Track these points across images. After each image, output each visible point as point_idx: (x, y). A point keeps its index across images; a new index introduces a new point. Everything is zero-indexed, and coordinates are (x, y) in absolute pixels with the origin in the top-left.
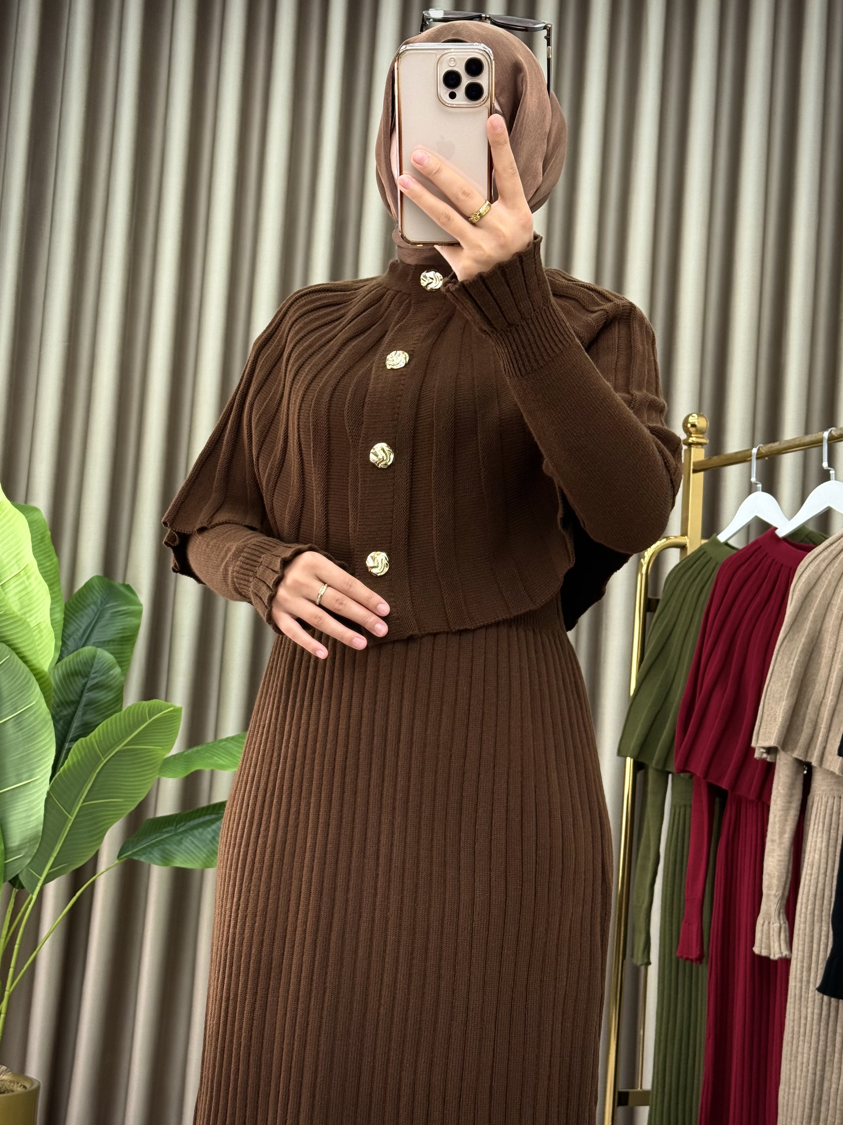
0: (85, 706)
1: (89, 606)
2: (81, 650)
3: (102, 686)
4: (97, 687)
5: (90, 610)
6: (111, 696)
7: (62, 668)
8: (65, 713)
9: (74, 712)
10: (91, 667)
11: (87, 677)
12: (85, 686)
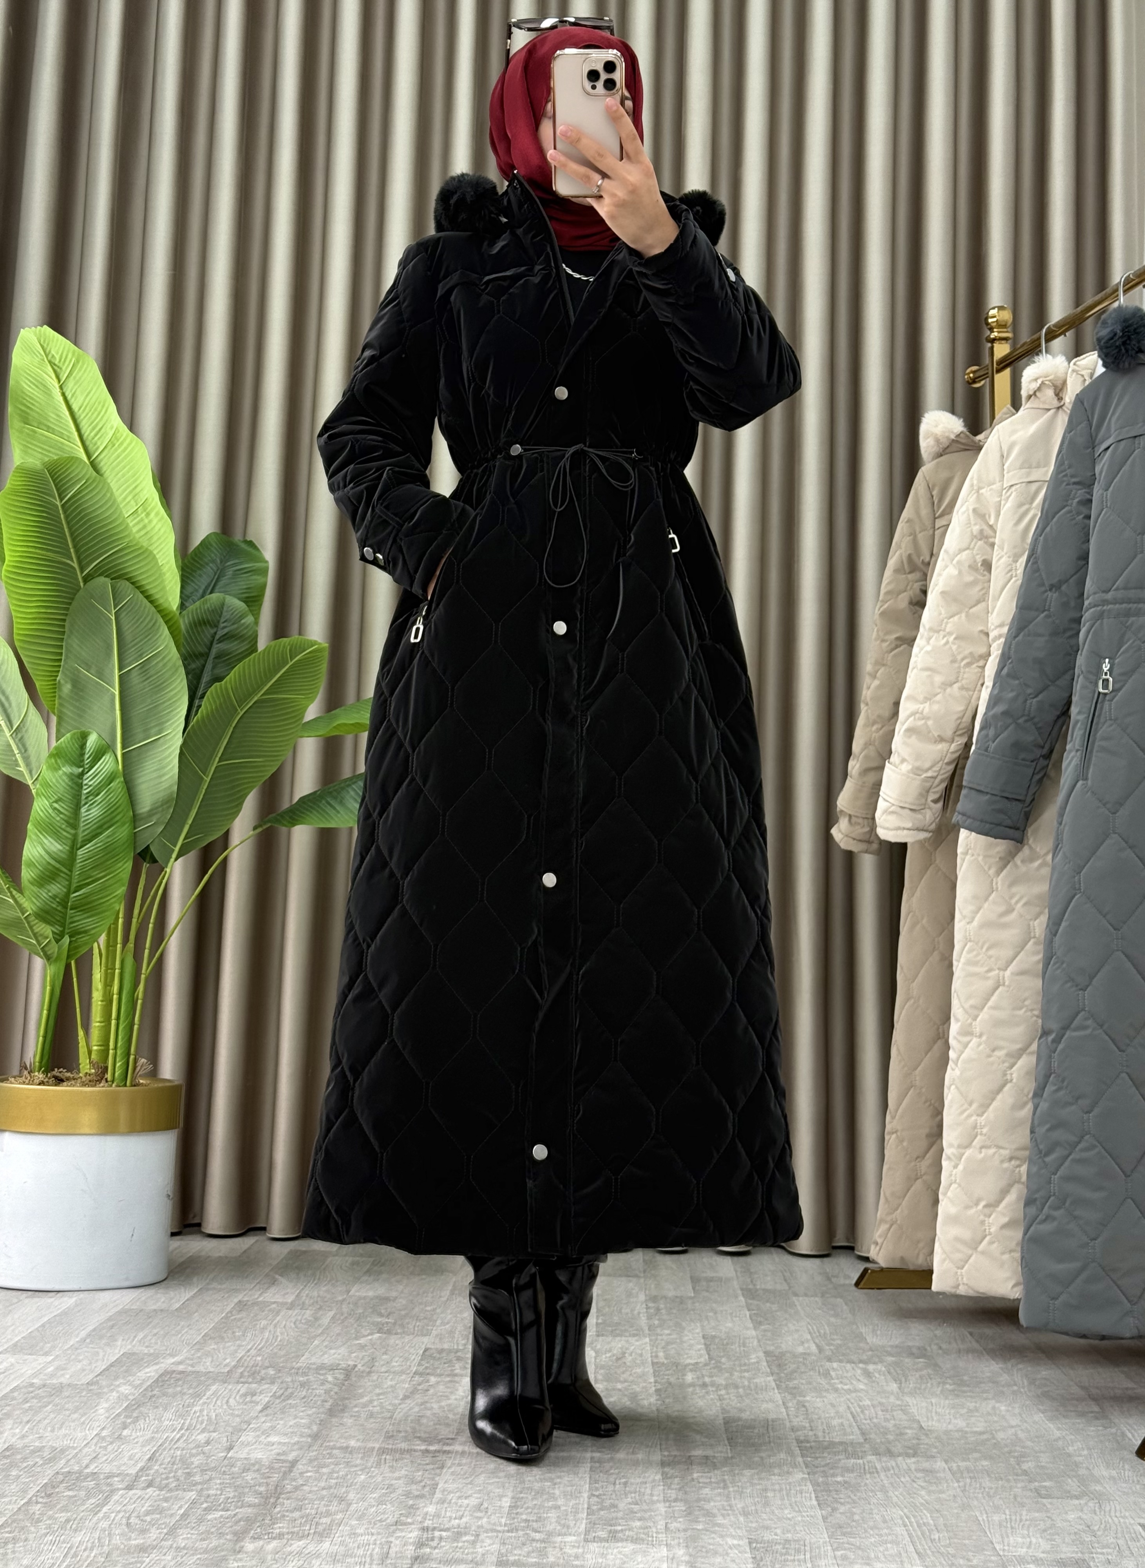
0: (215, 658)
1: (207, 564)
2: (207, 597)
3: (233, 636)
4: (228, 637)
6: (244, 647)
7: (188, 615)
8: (193, 666)
9: (204, 666)
10: (220, 617)
11: (216, 626)
12: (213, 637)
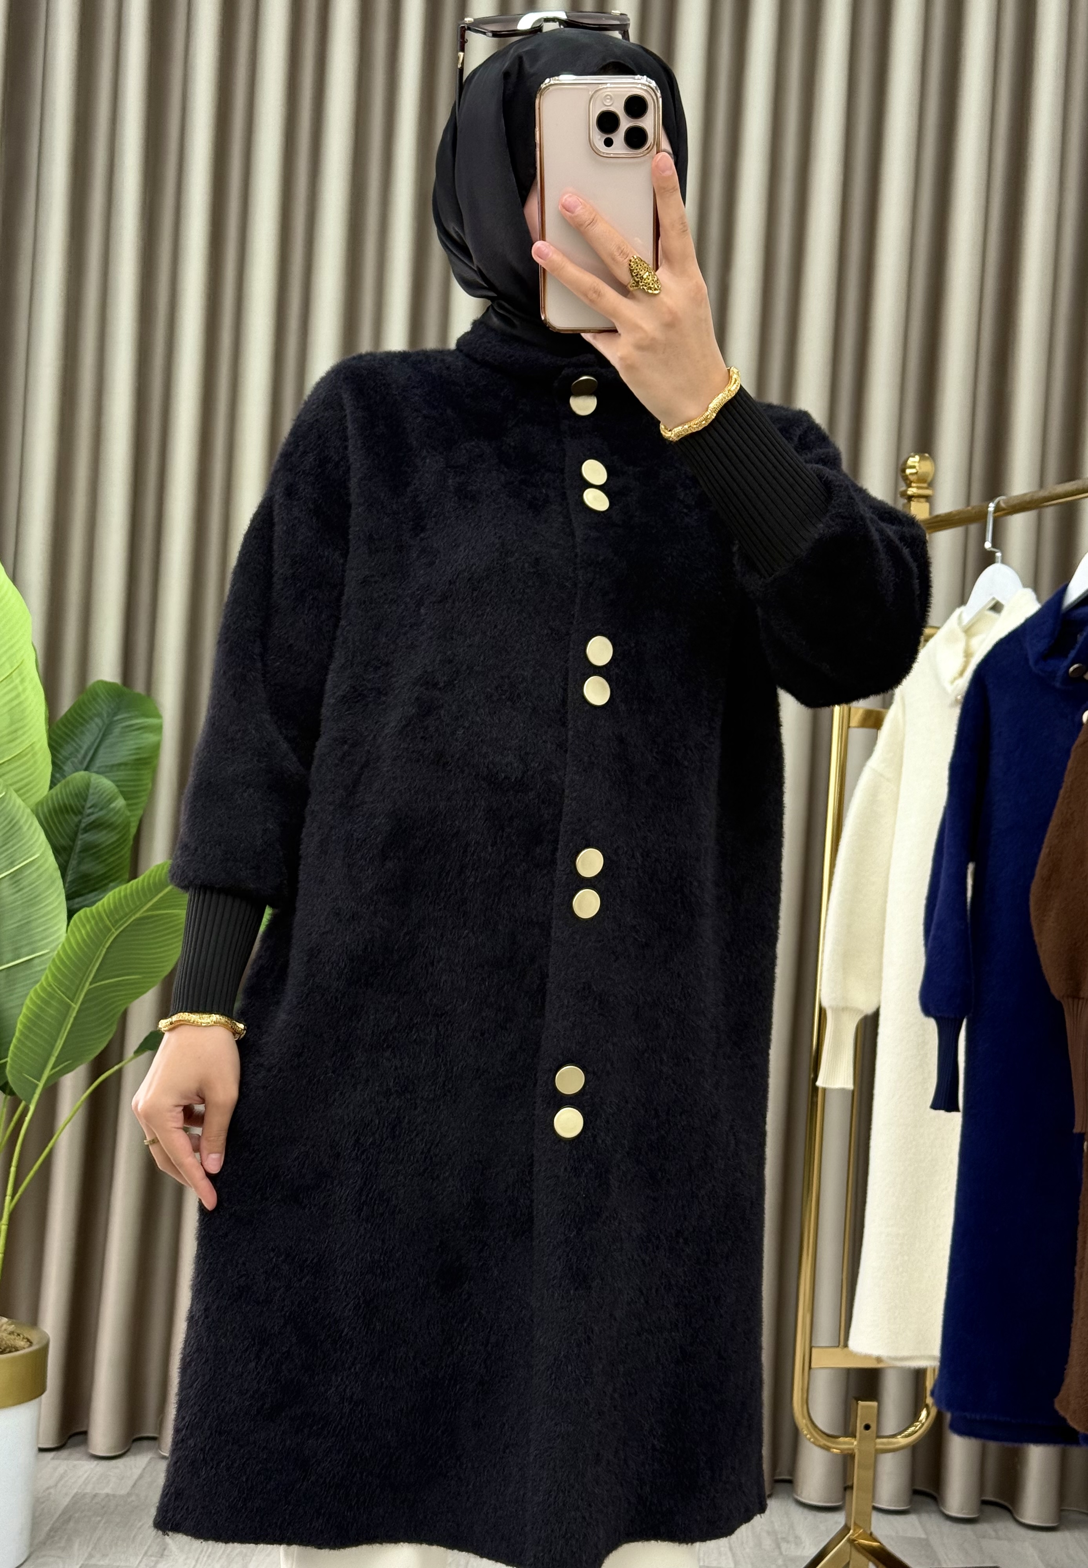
0: (82, 852)
1: (91, 719)
3: (99, 824)
4: (96, 826)
5: (94, 725)
6: (114, 837)
7: (48, 803)
10: (85, 801)
11: (81, 813)
12: (77, 826)
